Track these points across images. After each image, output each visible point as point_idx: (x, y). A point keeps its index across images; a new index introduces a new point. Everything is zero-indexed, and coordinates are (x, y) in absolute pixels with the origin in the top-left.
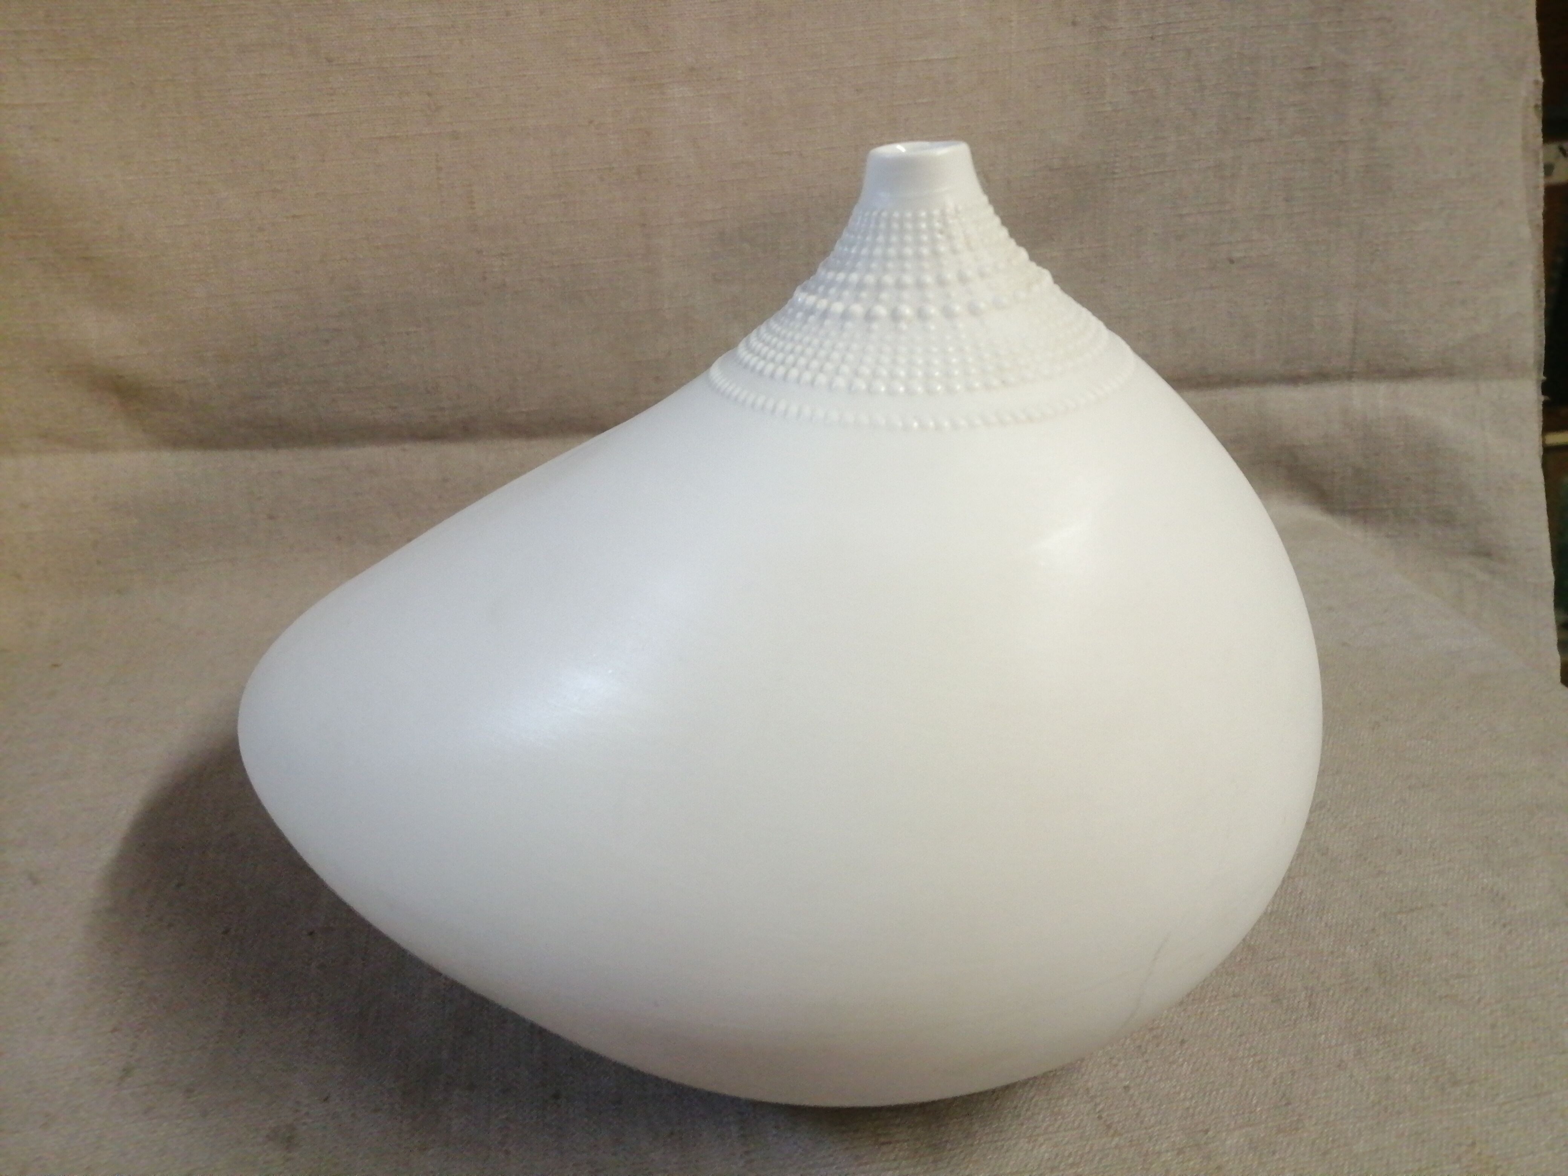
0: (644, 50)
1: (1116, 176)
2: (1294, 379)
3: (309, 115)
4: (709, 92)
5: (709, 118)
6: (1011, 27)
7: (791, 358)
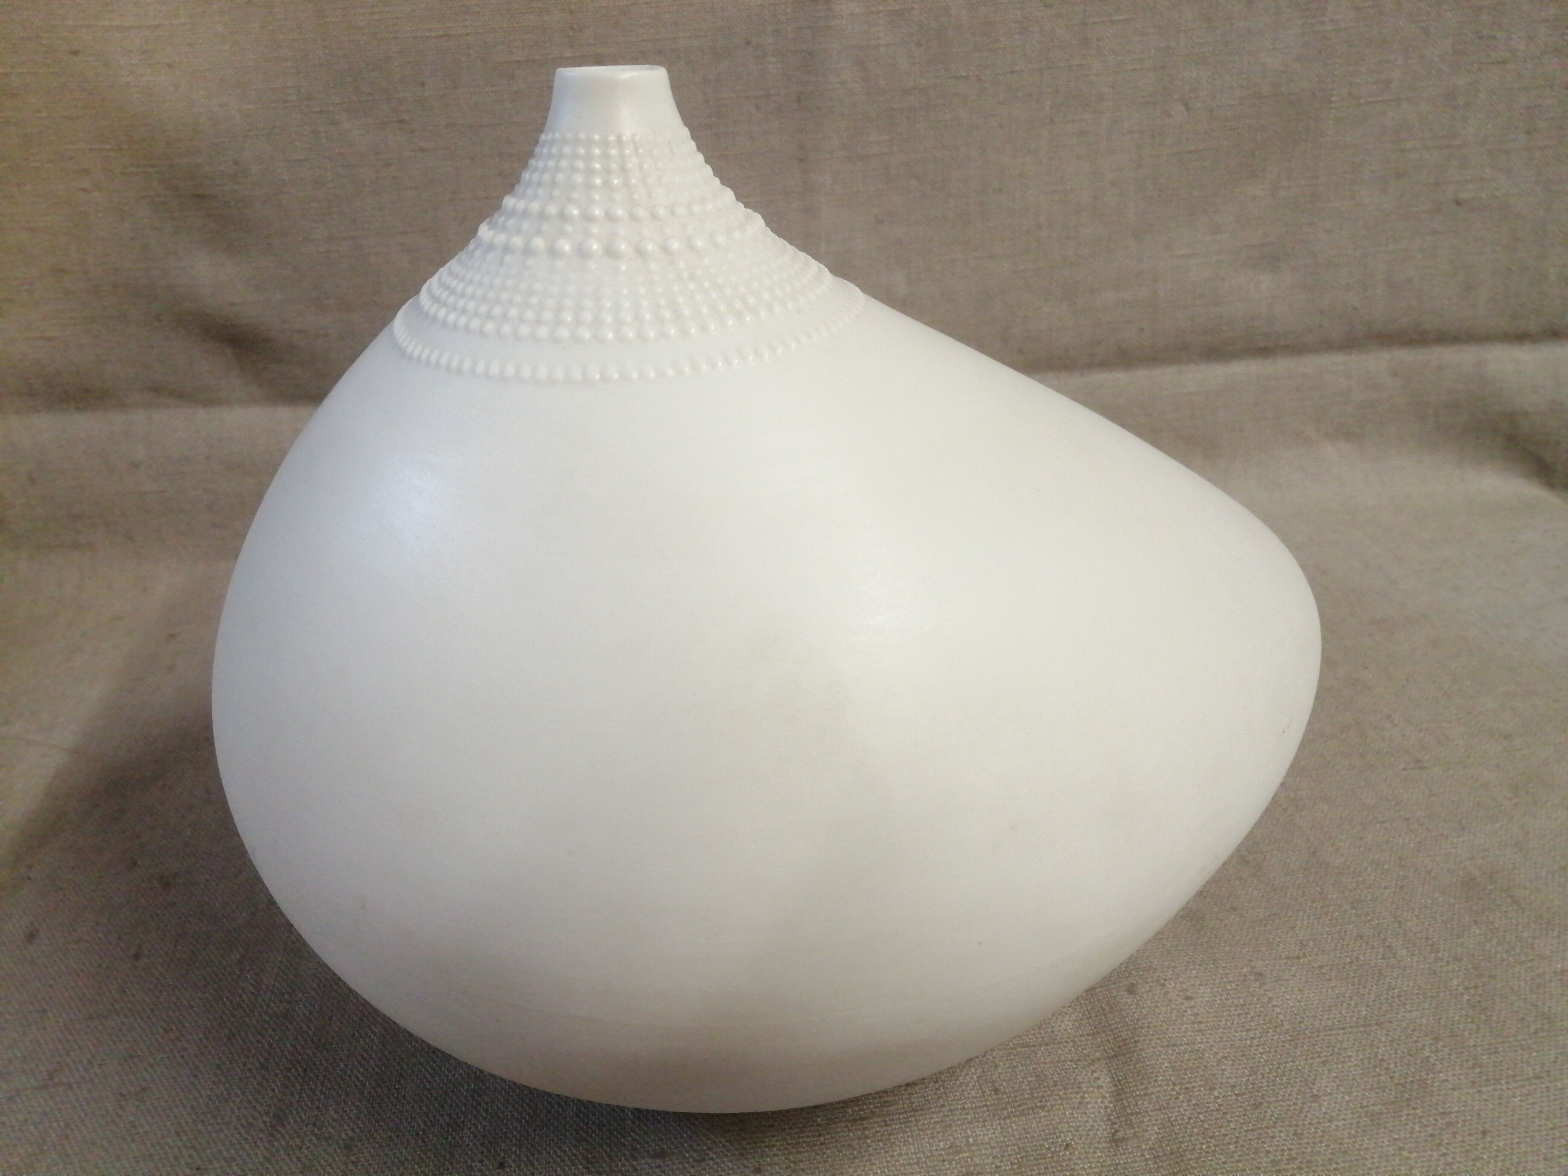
1: (1333, 105)
2: (1521, 337)
3: (441, 36)
4: (880, 8)
5: (879, 38)
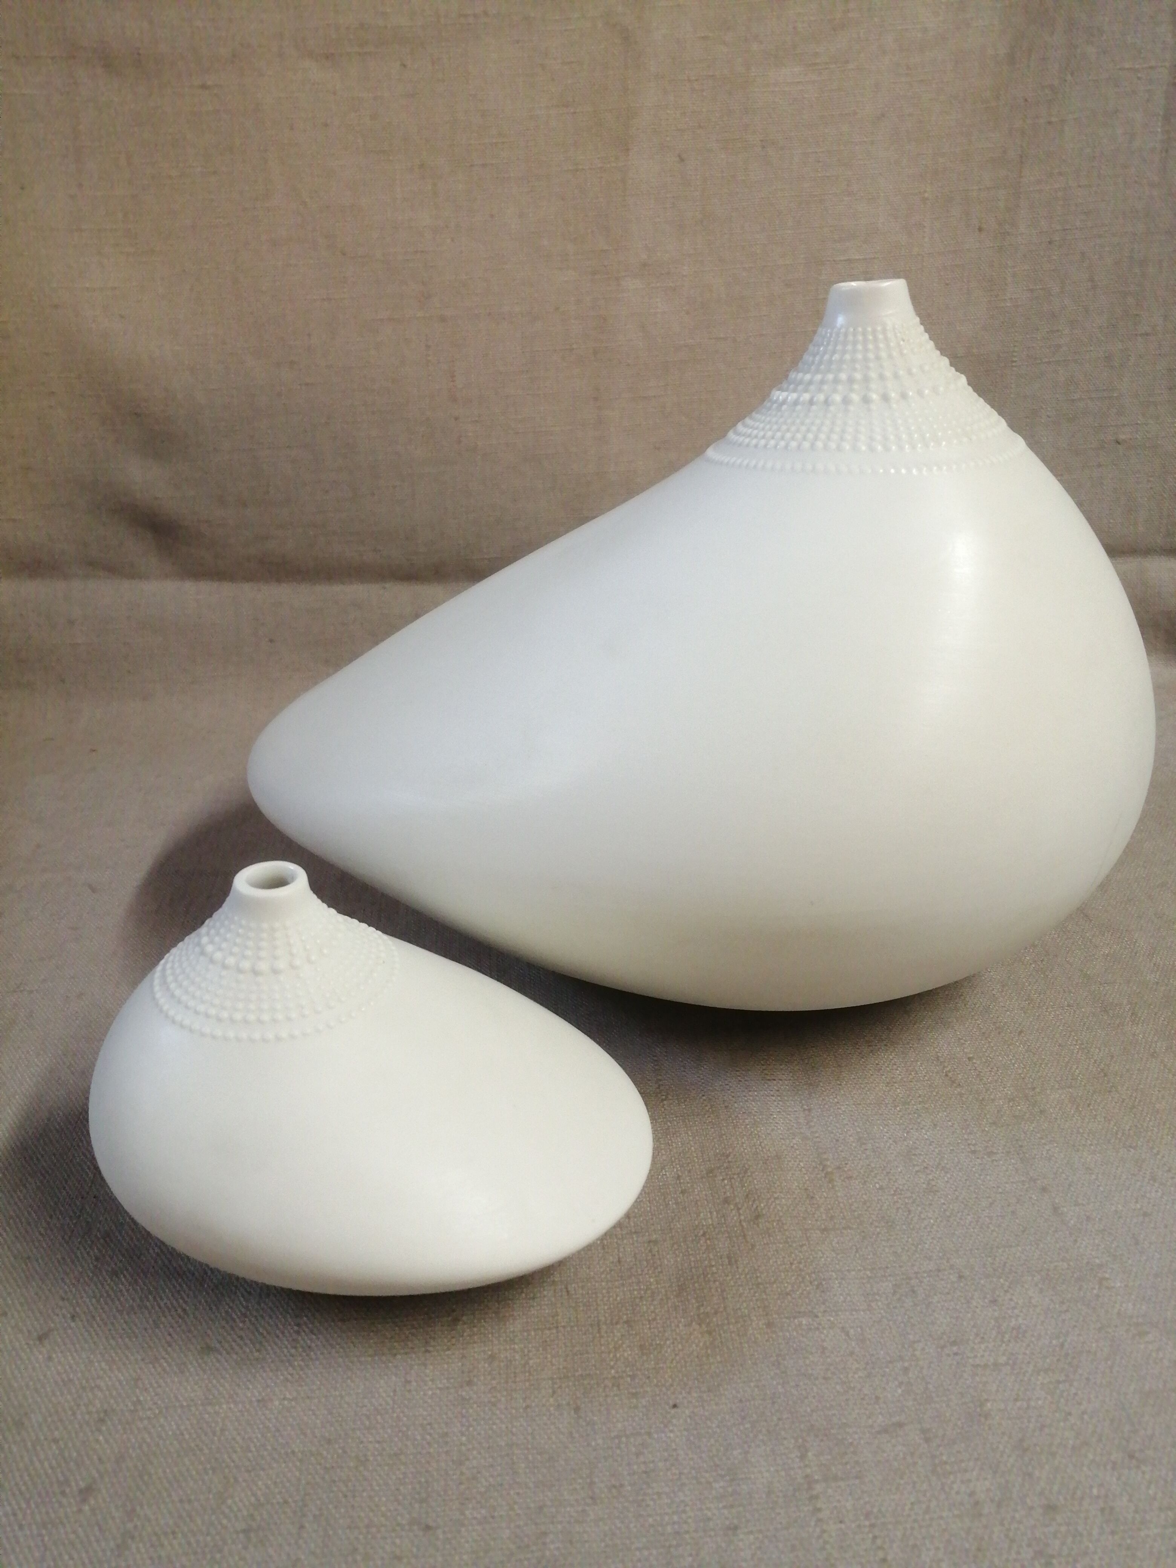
0: (606, 248)
1: (1015, 364)
4: (658, 285)
6: (924, 232)
7: (770, 434)
